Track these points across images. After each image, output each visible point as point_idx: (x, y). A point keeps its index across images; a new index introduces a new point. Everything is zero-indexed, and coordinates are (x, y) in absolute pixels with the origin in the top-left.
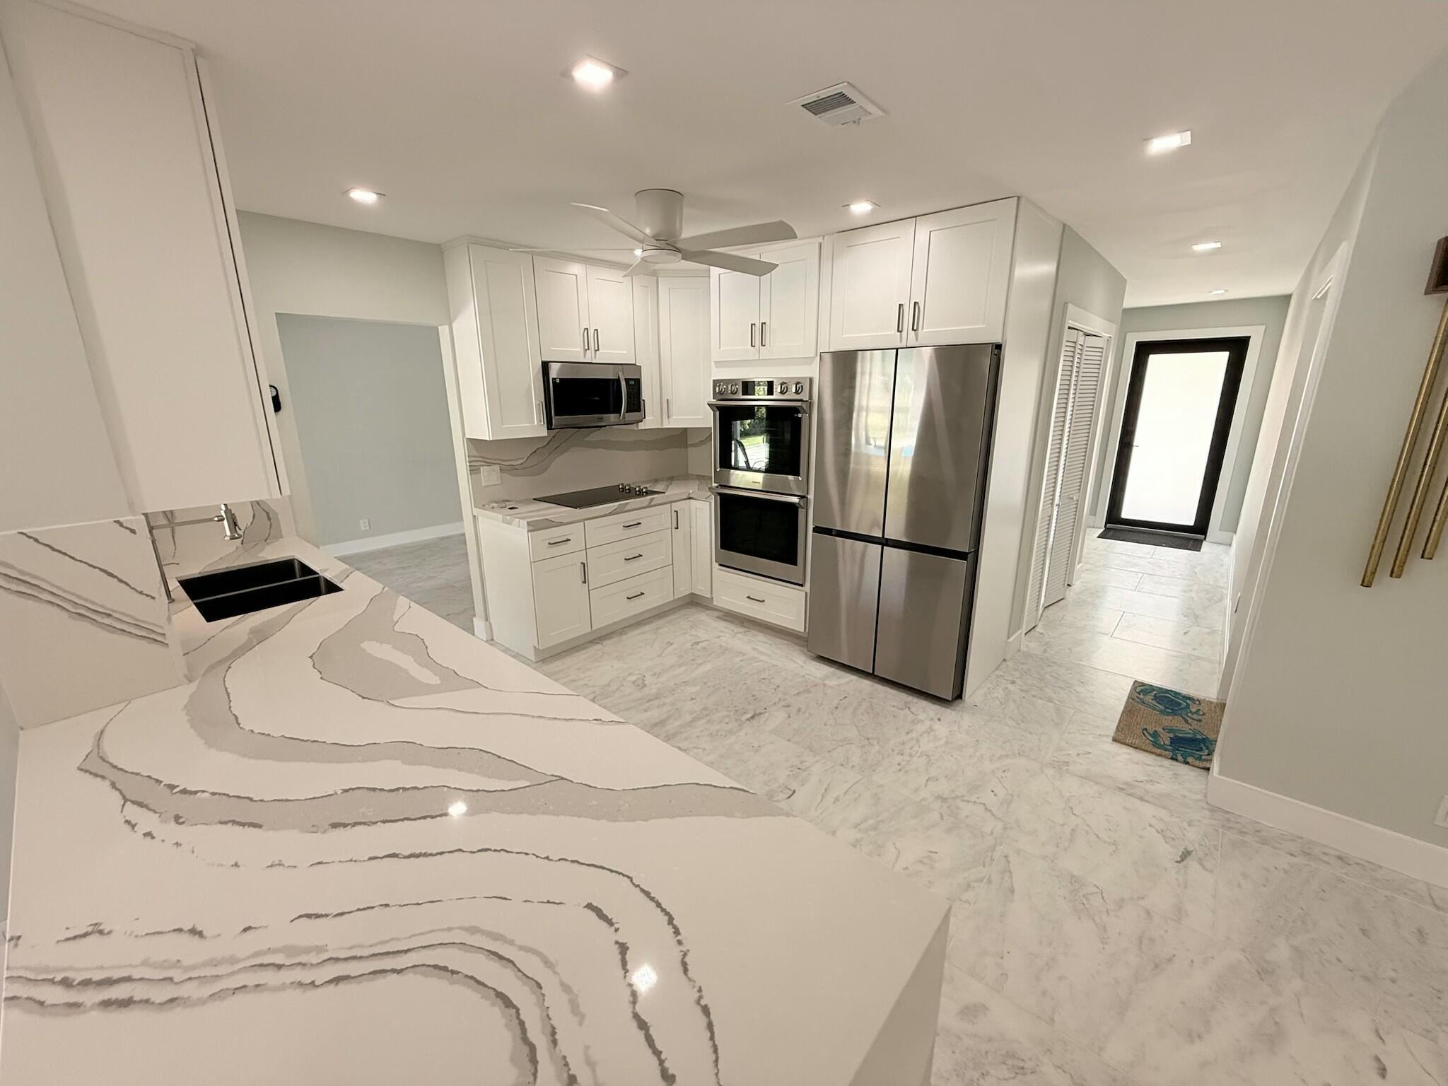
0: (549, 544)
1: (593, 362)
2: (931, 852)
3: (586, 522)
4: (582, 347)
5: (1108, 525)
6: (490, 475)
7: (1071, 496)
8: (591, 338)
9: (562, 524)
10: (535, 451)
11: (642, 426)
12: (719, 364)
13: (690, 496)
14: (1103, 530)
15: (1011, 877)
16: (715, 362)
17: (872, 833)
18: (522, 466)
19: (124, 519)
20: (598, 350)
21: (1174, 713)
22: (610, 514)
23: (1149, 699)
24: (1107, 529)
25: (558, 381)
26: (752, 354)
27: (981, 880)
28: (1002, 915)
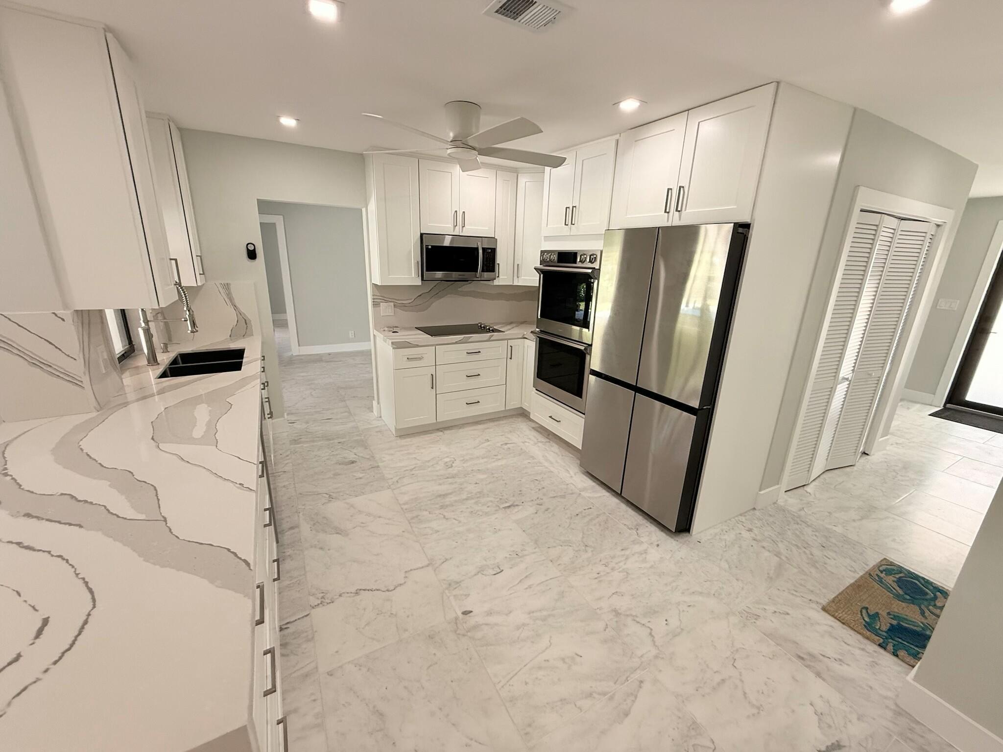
0: (408, 358)
1: (460, 235)
2: (577, 654)
3: (437, 347)
4: (453, 225)
5: (948, 406)
6: (386, 309)
7: (870, 372)
8: (459, 218)
9: (417, 346)
10: (420, 295)
11: (496, 282)
12: (547, 238)
13: (525, 336)
14: (939, 409)
15: (633, 701)
16: (545, 237)
17: (539, 622)
18: (411, 304)
19: (59, 312)
20: (464, 226)
21: (913, 601)
22: (456, 343)
23: (890, 580)
24: (945, 408)
25: (430, 247)
26: (566, 231)
27: (605, 694)
28: (603, 732)
